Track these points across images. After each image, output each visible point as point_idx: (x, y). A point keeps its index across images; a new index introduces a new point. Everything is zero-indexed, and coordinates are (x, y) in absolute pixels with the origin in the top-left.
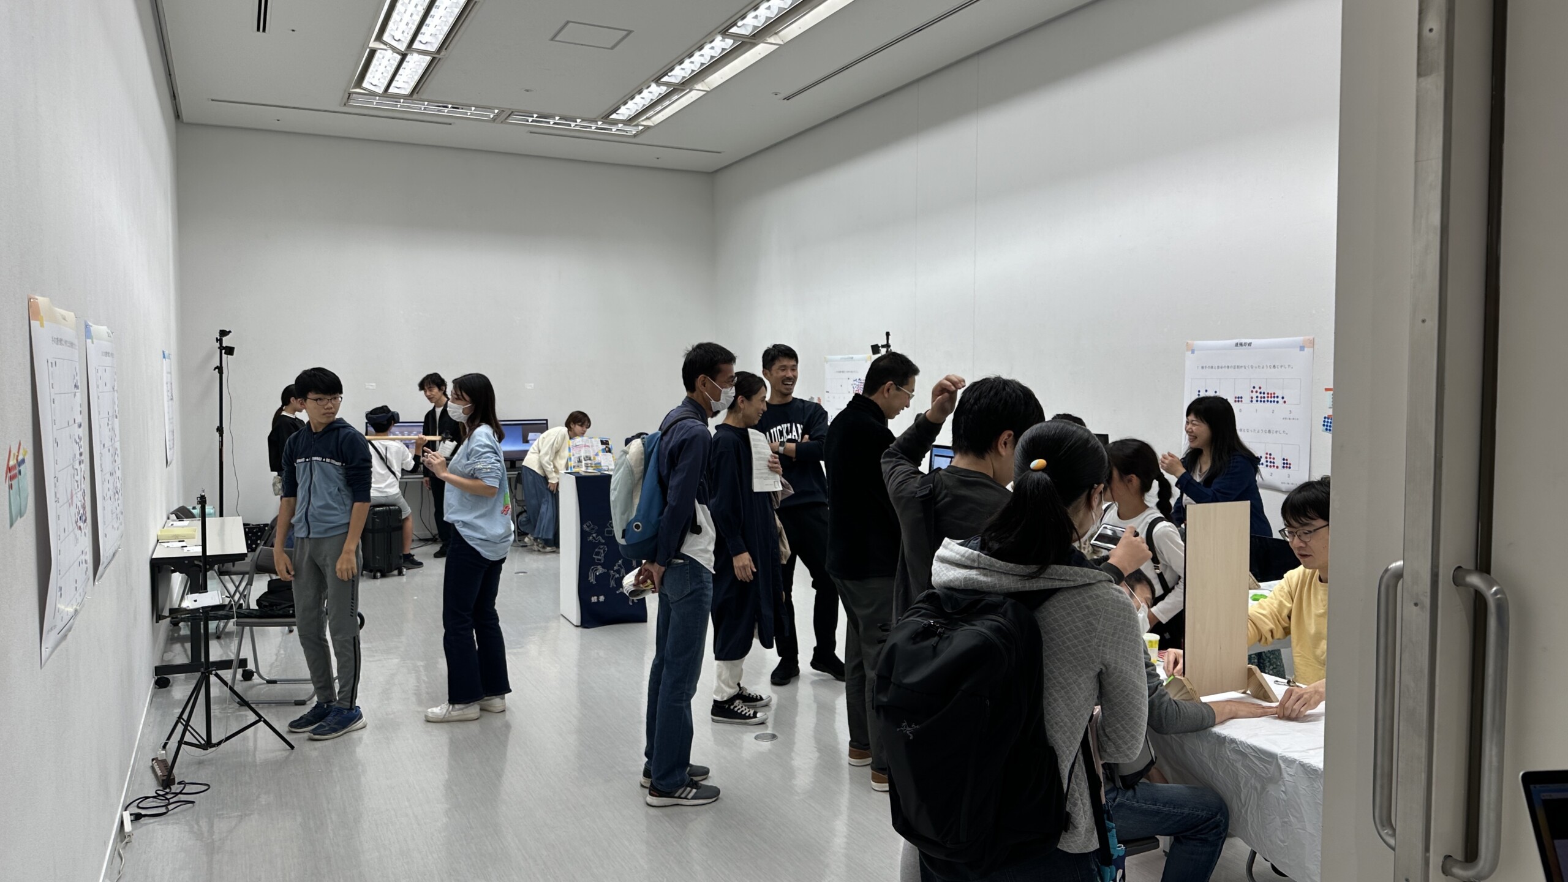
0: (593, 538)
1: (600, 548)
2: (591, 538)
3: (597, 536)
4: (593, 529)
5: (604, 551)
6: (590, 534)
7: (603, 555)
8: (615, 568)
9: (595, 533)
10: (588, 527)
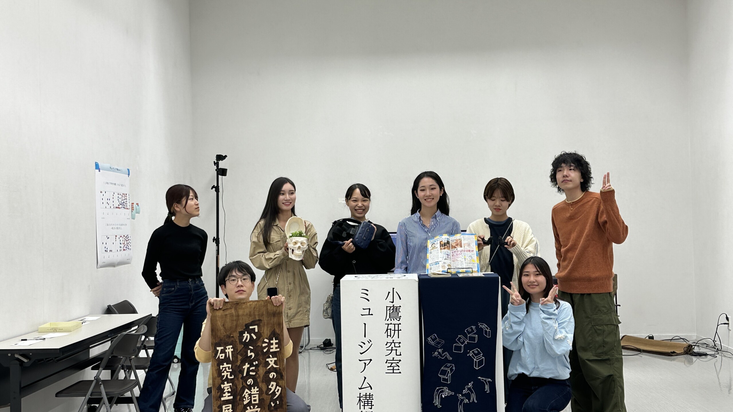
0: (439, 353)
1: (446, 367)
2: (436, 353)
3: (443, 352)
4: (438, 343)
5: (451, 370)
6: (435, 349)
7: (450, 375)
8: (465, 391)
9: (441, 348)
10: (433, 340)
